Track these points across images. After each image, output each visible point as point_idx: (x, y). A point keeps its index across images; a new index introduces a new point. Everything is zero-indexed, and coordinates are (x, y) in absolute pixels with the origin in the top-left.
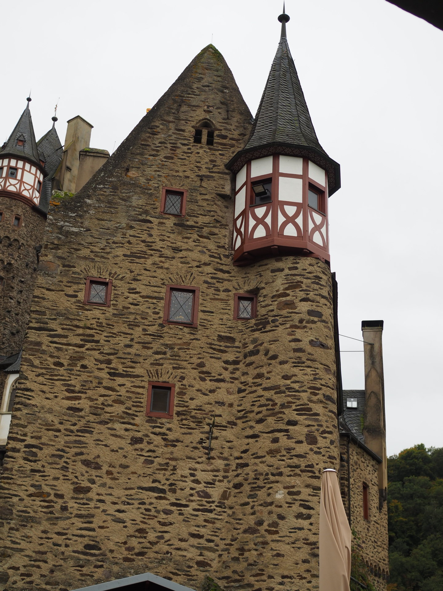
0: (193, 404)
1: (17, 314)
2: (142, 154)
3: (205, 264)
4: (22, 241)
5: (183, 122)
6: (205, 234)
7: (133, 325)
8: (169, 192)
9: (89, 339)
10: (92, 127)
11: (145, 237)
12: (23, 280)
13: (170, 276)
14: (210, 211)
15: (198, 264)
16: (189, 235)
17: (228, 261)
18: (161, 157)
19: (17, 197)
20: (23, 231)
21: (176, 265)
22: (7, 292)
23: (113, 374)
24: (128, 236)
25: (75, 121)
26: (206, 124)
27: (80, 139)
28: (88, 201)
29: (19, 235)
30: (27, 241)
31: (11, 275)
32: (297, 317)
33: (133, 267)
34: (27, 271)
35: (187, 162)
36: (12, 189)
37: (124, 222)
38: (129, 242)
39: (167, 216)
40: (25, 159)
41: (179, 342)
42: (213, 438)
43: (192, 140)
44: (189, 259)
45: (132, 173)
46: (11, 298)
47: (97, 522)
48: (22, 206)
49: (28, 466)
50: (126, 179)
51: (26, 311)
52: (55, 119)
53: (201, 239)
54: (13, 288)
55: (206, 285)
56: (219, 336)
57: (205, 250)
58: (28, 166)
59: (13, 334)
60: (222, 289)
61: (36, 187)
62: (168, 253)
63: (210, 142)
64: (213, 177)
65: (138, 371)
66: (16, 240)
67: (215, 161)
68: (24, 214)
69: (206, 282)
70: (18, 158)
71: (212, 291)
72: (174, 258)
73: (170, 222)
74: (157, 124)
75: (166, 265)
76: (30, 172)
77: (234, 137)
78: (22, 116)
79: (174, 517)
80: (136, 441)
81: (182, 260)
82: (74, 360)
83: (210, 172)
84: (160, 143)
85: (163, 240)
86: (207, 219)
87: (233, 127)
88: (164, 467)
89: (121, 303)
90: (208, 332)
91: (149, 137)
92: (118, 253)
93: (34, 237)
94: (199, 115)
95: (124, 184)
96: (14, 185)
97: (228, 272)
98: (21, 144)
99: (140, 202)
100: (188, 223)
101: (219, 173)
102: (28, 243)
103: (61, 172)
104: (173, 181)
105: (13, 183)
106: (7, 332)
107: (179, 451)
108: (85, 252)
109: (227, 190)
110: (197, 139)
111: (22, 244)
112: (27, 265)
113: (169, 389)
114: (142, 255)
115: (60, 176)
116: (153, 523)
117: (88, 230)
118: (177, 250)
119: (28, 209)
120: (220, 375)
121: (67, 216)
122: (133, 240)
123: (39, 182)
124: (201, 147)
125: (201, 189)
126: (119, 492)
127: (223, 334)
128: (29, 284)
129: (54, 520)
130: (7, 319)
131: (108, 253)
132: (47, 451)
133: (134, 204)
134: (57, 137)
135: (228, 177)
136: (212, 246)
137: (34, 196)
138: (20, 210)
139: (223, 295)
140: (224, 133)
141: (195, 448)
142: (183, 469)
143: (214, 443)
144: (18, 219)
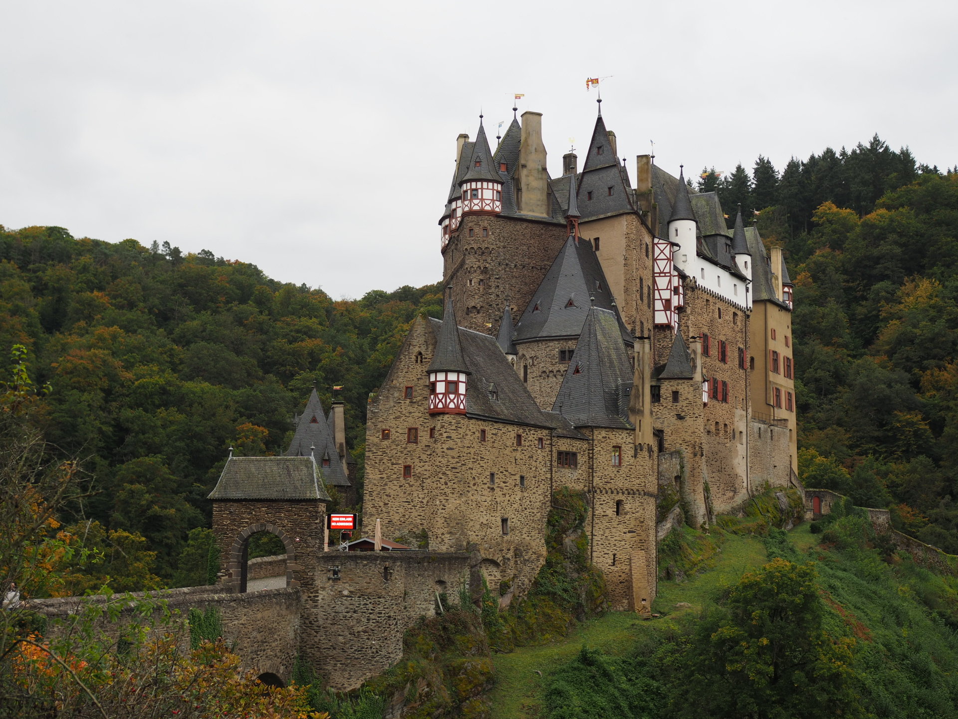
0: (417, 472)
2: (397, 373)
3: (420, 417)
5: (411, 354)
6: (420, 405)
7: (397, 445)
8: (407, 388)
9: (384, 452)
10: (540, 115)
11: (400, 410)
13: (409, 424)
14: (422, 394)
15: (418, 417)
16: (414, 406)
17: (428, 415)
18: (404, 372)
19: (481, 213)
20: (491, 238)
21: (410, 419)
22: (487, 290)
23: (392, 464)
26: (420, 353)
27: (531, 133)
28: (380, 398)
29: (489, 243)
31: (488, 276)
32: (443, 439)
33: (396, 422)
35: (413, 373)
36: (476, 208)
38: (394, 413)
39: (407, 399)
40: (482, 180)
41: (412, 449)
42: (424, 483)
43: (415, 362)
44: (415, 416)
45: (394, 382)
46: (491, 294)
48: (487, 219)
50: (392, 385)
52: (515, 109)
53: (418, 407)
55: (421, 426)
57: (420, 411)
58: (485, 184)
60: (426, 426)
61: (495, 198)
62: (407, 415)
63: (421, 362)
65: (400, 462)
66: (487, 248)
67: (423, 371)
68: (490, 225)
69: (420, 424)
70: (476, 180)
71: (422, 428)
72: (409, 416)
73: (408, 401)
75: (407, 420)
76: (488, 189)
77: (430, 357)
80: (401, 486)
81: (412, 417)
82: (380, 460)
83: (421, 376)
84: (403, 366)
85: (406, 410)
86: (420, 398)
87: (429, 353)
88: (409, 494)
89: (393, 437)
90: (422, 444)
91: (399, 364)
92: (391, 418)
93: (502, 239)
94: (417, 349)
95: (392, 388)
96: (477, 204)
97: (428, 419)
98: (478, 165)
99: (397, 395)
100: (414, 401)
101: (424, 376)
102: (498, 246)
103: (517, 173)
104: (408, 383)
107: (413, 488)
108: (381, 419)
110: (417, 361)
112: (499, 264)
114: (399, 417)
115: (517, 177)
116: (407, 512)
117: (381, 410)
118: (410, 413)
119: (492, 219)
121: (374, 405)
122: (395, 411)
123: (498, 192)
124: (418, 365)
125: (418, 384)
126: (397, 504)
131: (388, 418)
133: (395, 396)
136: (422, 409)
137: (495, 206)
138: (486, 222)
139: (426, 429)
140: (426, 356)
141: (419, 487)
142: (415, 494)
143: (424, 485)
144: (485, 229)
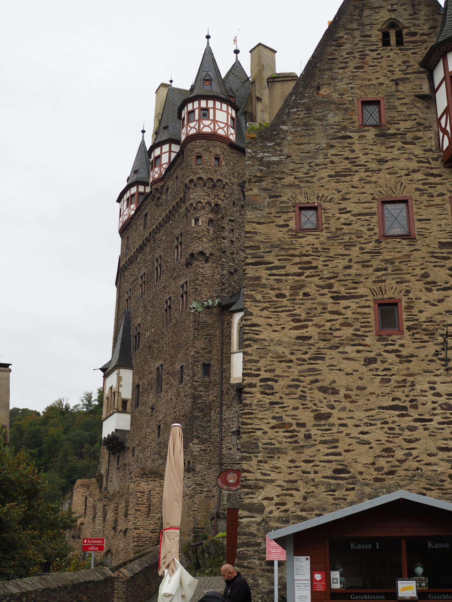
0: (422, 317)
1: (232, 254)
2: (330, 69)
3: (414, 171)
4: (225, 180)
5: (368, 27)
6: (409, 140)
7: (348, 246)
8: (365, 103)
9: (307, 266)
10: (276, 52)
11: (347, 153)
12: (232, 218)
13: (380, 189)
14: (411, 115)
15: (406, 172)
16: (392, 144)
17: (438, 163)
18: (351, 68)
19: (213, 137)
20: (225, 169)
21: (383, 177)
22: (219, 233)
23: (337, 298)
24: (329, 156)
25: (257, 49)
26: (393, 24)
27: (265, 67)
28: (284, 128)
29: (221, 175)
30: (230, 179)
31: (220, 216)
33: (340, 186)
34: (235, 209)
35: (378, 69)
36: (206, 130)
37: (323, 142)
38: (332, 162)
39: (367, 128)
40: (215, 98)
41: (399, 255)
42: (448, 349)
43: (380, 44)
44: (396, 169)
45: (324, 91)
46: (224, 239)
47: (342, 446)
48: (219, 146)
49: (267, 400)
50: (319, 98)
51: (240, 249)
52: (237, 52)
53: (406, 146)
54: (224, 228)
55: (418, 193)
56: (440, 243)
57: (411, 156)
58: (218, 104)
59: (231, 273)
60: (435, 194)
61: (229, 124)
62: (374, 166)
63: (400, 42)
64: (408, 79)
65: (361, 291)
66: (219, 180)
67: (408, 62)
68: (223, 153)
69: (417, 189)
70: (207, 98)
71: (425, 197)
72: (380, 170)
73: (371, 134)
74: (341, 34)
75: (374, 179)
76: (221, 110)
77: (424, 31)
78: (204, 55)
79: (420, 433)
80: (369, 361)
81: (390, 171)
82: (295, 289)
83: (405, 74)
84: (348, 54)
85: (367, 154)
86: (409, 124)
87: (422, 21)
88: (402, 384)
89: (334, 225)
90: (427, 241)
91: (335, 50)
92: (323, 175)
93: (236, 174)
94: (384, 16)
95: (317, 103)
96: (208, 126)
97: (440, 175)
98: (207, 83)
99: (337, 119)
100: (390, 132)
101: (414, 73)
102: (232, 181)
103: (251, 104)
104: (367, 91)
105: (206, 124)
106: (225, 272)
107: (414, 366)
108: (289, 180)
109: (426, 90)
110: (386, 42)
111: (226, 183)
112: (234, 204)
113: (396, 304)
114: (347, 173)
115: (252, 109)
116: (399, 441)
117: (289, 157)
118: (382, 161)
119: (226, 147)
120: (447, 283)
121: (265, 146)
122: (335, 159)
123: (232, 118)
124: (391, 50)
125: (398, 94)
126: (360, 415)
127: (443, 240)
128: (239, 222)
129: (300, 449)
130: (223, 260)
131: (312, 177)
132: (282, 383)
133: (331, 122)
134: (242, 69)
135: (424, 76)
136: (418, 151)
137: (229, 133)
138: (218, 149)
139: (437, 200)
140: (412, 29)
141: (432, 361)
142: (422, 383)
143: (451, 354)
144: (217, 159)
